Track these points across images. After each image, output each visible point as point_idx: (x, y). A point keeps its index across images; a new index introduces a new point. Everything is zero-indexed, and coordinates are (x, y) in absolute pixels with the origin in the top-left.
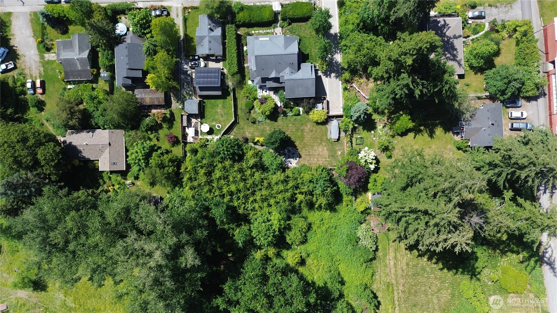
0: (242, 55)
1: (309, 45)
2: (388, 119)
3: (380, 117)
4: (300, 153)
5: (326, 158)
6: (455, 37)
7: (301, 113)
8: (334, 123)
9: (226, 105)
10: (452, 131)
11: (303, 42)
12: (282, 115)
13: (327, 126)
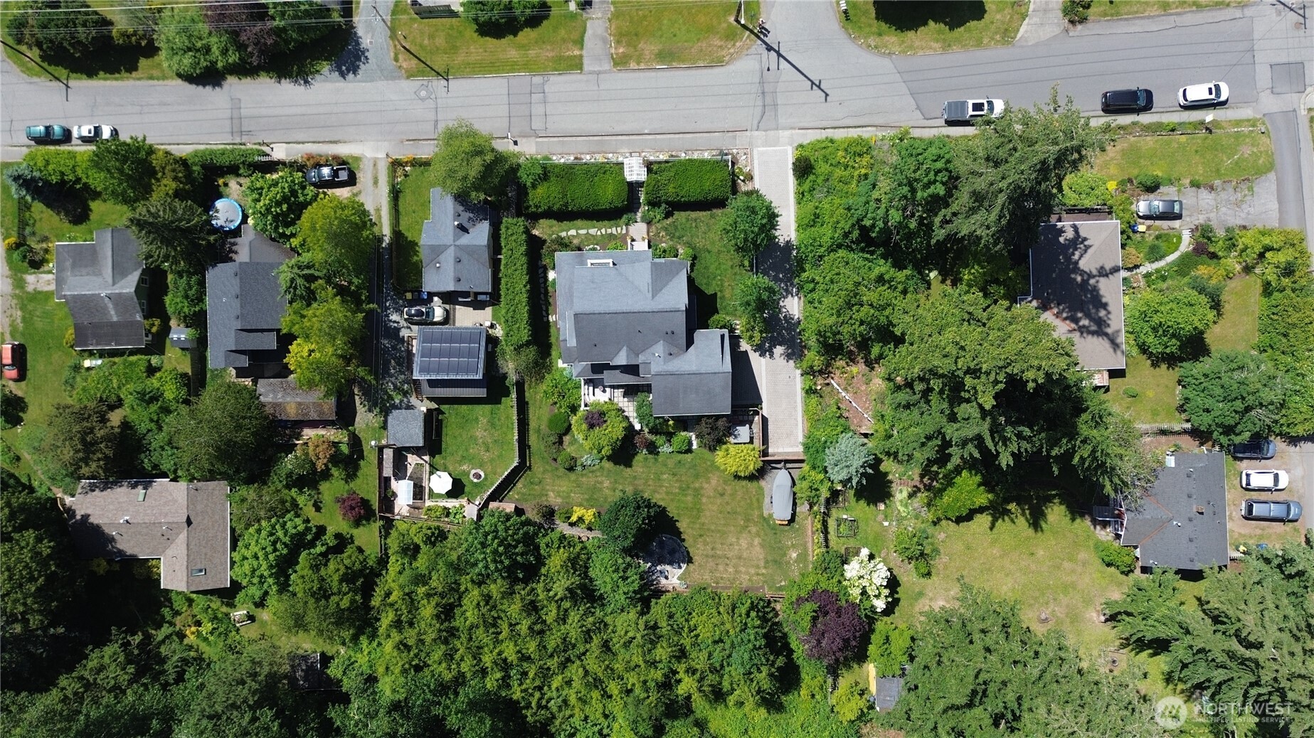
0: (543, 291)
1: (718, 272)
2: (922, 476)
3: (901, 469)
4: (691, 550)
5: (758, 567)
6: (1103, 273)
7: (695, 446)
8: (780, 479)
9: (499, 420)
10: (1091, 515)
11: (703, 262)
12: (645, 451)
13: (762, 483)
